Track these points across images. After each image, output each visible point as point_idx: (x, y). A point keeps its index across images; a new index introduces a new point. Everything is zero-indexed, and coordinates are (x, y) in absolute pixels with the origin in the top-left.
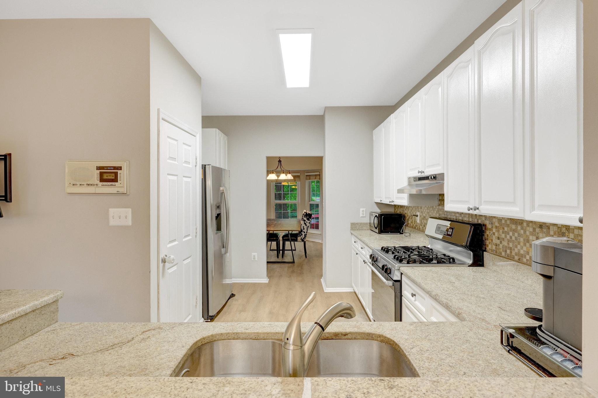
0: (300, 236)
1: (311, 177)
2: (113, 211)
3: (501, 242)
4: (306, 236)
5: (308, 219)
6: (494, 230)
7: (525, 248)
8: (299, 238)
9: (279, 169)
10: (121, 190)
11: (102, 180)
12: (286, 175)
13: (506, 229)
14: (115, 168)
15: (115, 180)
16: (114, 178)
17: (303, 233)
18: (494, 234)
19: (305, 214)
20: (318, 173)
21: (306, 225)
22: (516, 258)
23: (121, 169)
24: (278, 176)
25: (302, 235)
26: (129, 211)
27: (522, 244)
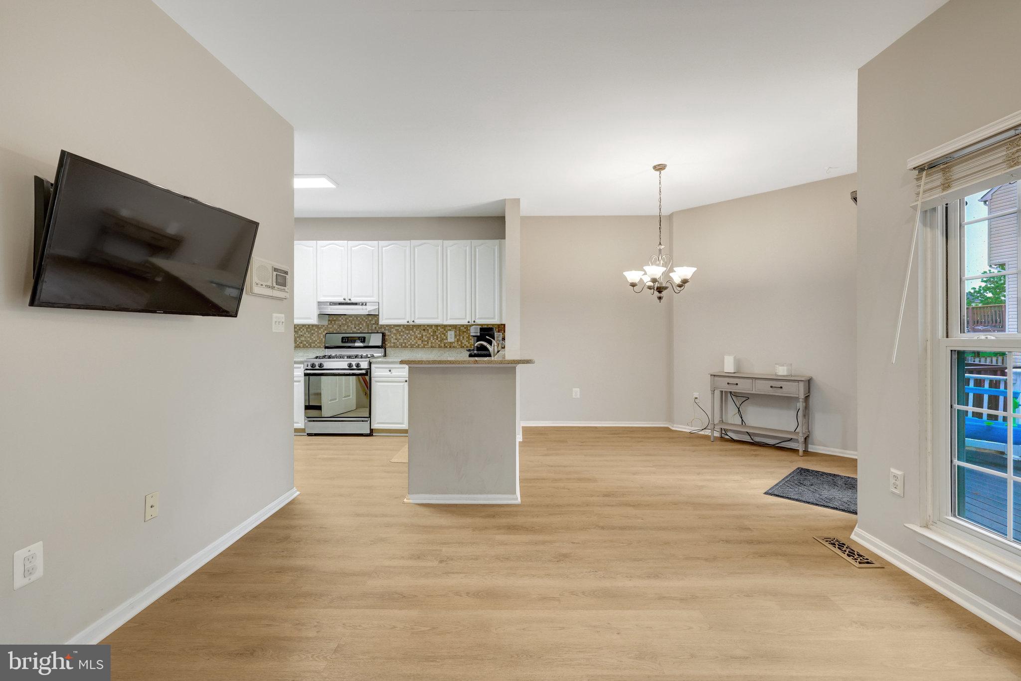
2: (275, 317)
3: (398, 341)
6: (392, 335)
7: (415, 341)
13: (402, 334)
14: (284, 272)
18: (392, 337)
22: (409, 346)
27: (413, 339)
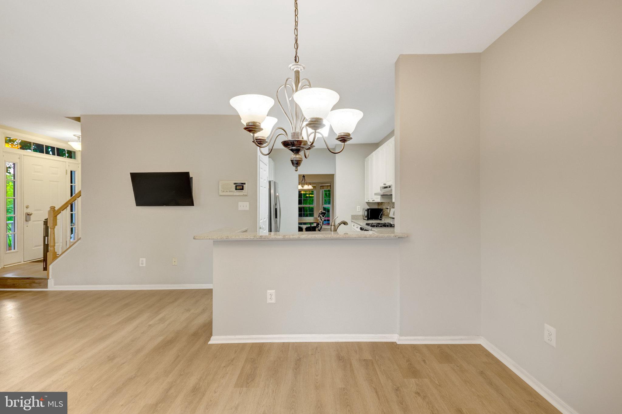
0: (318, 228)
1: (324, 187)
2: (240, 204)
4: (322, 228)
5: (323, 216)
8: (317, 229)
9: (303, 182)
10: (245, 194)
11: (236, 189)
12: (308, 186)
14: (242, 184)
15: (243, 189)
16: (242, 188)
17: (319, 226)
19: (321, 212)
20: (329, 184)
21: (322, 220)
23: (245, 184)
24: (303, 187)
25: (319, 227)
26: (247, 204)
